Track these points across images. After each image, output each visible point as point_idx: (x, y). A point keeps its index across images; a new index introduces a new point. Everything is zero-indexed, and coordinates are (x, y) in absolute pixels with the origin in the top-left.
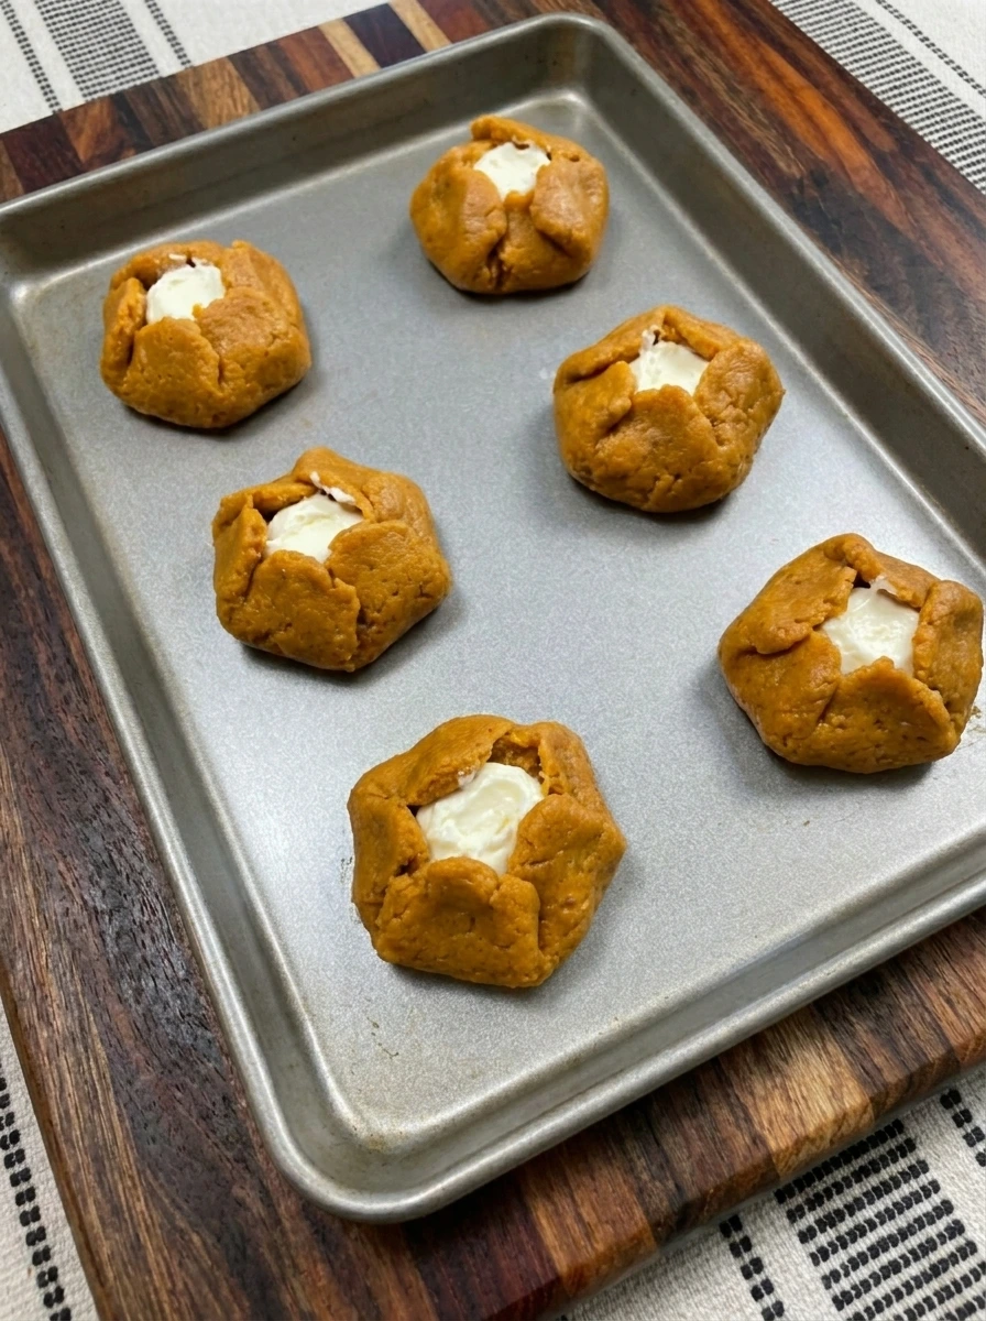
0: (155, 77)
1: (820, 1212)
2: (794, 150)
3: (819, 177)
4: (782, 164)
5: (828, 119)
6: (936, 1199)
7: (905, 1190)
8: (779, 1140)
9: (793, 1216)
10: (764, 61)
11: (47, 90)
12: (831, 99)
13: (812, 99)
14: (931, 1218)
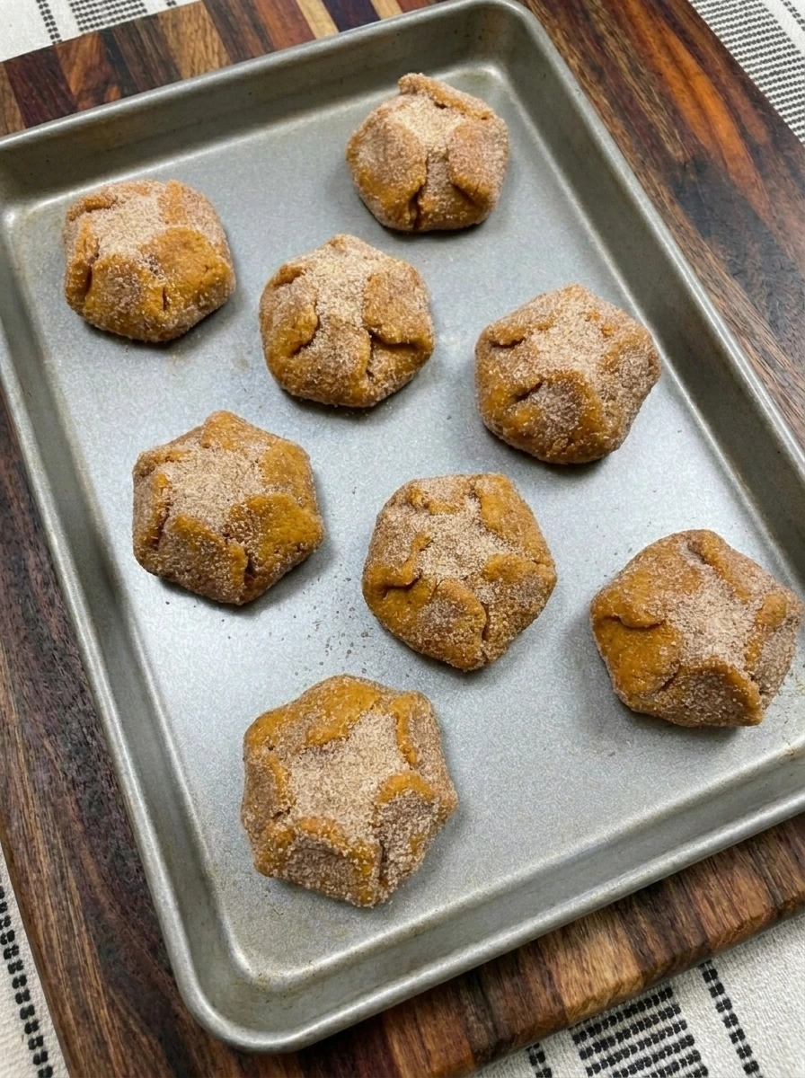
0: (144, 15)
1: (598, 1038)
2: (681, 134)
3: (699, 164)
4: (669, 147)
5: (714, 106)
6: (683, 1034)
7: (662, 1025)
8: (571, 999)
10: (669, 49)
12: (720, 89)
13: (702, 85)
14: (678, 1047)
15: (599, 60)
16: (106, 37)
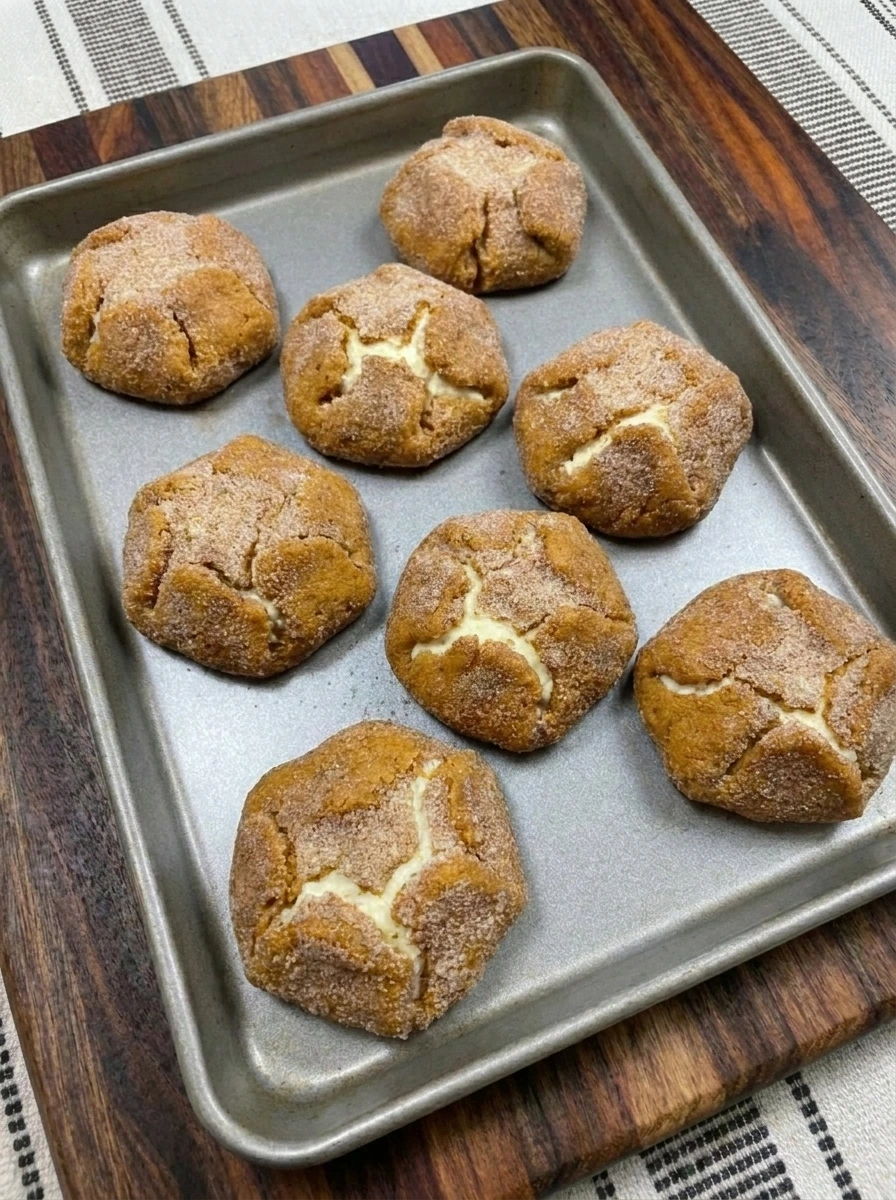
0: (175, 85)
1: (673, 1167)
3: (764, 229)
4: (730, 212)
5: (779, 172)
6: (772, 1160)
8: (644, 1117)
9: (652, 1168)
10: (728, 116)
11: (76, 91)
14: (766, 1176)
15: (655, 127)
16: (138, 105)
